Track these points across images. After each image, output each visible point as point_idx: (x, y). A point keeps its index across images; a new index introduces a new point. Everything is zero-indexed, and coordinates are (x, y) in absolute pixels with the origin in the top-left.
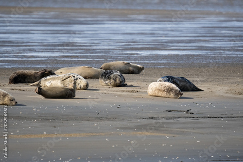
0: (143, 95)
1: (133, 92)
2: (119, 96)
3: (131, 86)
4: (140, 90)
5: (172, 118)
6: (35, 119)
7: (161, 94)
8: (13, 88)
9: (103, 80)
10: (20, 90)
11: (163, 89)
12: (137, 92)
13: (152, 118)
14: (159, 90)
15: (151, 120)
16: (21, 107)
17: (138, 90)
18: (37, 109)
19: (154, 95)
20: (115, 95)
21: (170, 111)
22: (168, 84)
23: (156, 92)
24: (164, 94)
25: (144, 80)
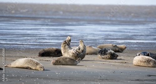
0: (130, 65)
1: (123, 63)
2: (114, 65)
3: (120, 59)
4: (128, 62)
5: (151, 80)
6: (58, 79)
7: (142, 64)
8: (41, 59)
9: (100, 56)
10: (46, 60)
11: (144, 60)
12: (126, 63)
13: (138, 80)
14: (141, 61)
15: (137, 81)
16: (48, 71)
17: (126, 62)
18: (58, 73)
19: (138, 65)
20: (111, 65)
21: (150, 76)
22: (147, 57)
23: (139, 63)
24: (145, 64)
25: (128, 56)
